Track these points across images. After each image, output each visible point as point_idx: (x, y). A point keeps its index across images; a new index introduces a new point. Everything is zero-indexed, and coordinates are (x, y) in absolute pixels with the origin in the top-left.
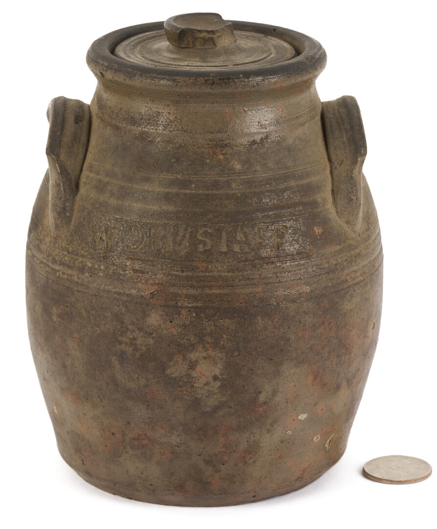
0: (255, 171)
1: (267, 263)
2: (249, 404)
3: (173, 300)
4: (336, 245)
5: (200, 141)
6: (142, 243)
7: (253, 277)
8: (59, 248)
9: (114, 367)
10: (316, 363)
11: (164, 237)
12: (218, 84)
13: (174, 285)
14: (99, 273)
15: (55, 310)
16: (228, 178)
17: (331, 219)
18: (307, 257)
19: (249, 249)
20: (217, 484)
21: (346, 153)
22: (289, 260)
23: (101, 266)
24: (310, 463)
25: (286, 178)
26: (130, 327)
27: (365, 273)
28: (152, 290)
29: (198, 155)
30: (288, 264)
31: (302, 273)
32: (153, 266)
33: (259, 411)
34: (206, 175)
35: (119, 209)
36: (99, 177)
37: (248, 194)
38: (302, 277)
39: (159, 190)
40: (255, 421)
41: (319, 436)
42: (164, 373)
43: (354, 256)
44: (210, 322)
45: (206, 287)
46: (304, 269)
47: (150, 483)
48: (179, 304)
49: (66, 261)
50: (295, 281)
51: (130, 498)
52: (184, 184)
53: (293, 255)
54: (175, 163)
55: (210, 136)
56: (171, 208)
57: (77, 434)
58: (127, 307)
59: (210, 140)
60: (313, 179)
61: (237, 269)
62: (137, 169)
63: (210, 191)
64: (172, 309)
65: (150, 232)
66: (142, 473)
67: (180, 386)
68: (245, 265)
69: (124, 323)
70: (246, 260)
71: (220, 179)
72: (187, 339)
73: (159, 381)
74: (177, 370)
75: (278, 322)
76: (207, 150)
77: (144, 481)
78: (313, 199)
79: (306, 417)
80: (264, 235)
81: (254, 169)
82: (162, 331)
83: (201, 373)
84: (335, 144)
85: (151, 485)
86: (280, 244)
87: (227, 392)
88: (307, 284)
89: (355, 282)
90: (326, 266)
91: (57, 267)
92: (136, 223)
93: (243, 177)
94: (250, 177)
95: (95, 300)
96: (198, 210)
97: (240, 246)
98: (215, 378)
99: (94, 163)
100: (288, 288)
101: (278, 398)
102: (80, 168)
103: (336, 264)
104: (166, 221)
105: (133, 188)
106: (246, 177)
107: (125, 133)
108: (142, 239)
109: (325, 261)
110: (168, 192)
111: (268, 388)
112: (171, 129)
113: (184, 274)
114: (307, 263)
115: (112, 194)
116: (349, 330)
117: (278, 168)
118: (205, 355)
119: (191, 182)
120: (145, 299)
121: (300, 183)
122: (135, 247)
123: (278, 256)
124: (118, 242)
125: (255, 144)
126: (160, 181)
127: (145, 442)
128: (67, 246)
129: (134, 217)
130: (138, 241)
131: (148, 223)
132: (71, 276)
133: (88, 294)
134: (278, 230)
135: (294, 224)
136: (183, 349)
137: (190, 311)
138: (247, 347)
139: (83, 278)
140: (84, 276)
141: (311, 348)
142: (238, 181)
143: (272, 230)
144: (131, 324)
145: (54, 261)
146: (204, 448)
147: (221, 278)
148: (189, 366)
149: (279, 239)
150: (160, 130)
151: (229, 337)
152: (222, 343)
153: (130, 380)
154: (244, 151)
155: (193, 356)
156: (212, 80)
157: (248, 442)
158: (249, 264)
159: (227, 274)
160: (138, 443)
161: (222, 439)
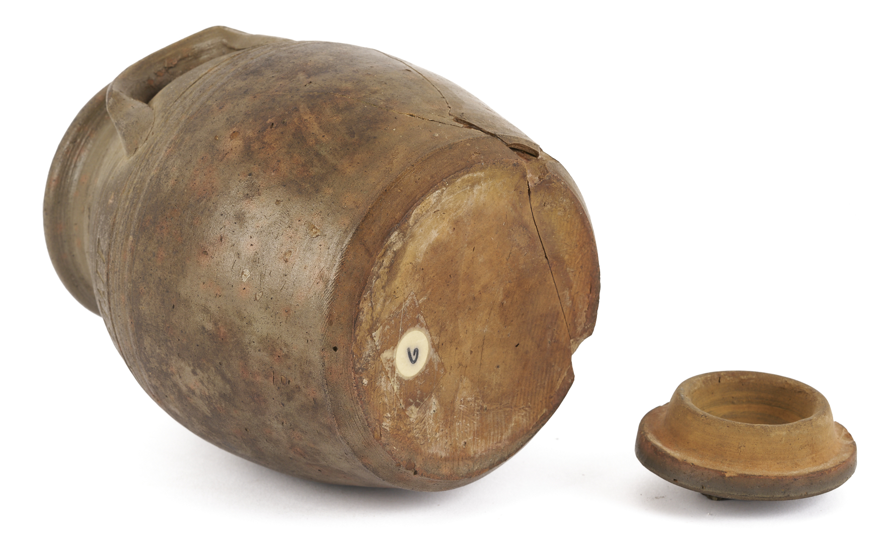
2: (215, 343)
20: (315, 392)
30: (112, 254)
31: (120, 240)
33: (225, 332)
38: (123, 241)
40: (235, 339)
42: (211, 418)
44: (151, 361)
46: (119, 236)
50: (122, 251)
67: (216, 408)
72: (172, 388)
79: (248, 271)
83: (194, 385)
87: (204, 364)
88: (128, 238)
90: (128, 203)
98: (194, 373)
100: (125, 263)
101: (213, 308)
103: (134, 188)
111: (199, 318)
114: (116, 230)
118: (178, 376)
136: (182, 395)
138: (162, 330)
146: (273, 399)
148: (193, 394)
151: (157, 347)
152: (164, 355)
157: (259, 350)
161: (259, 379)
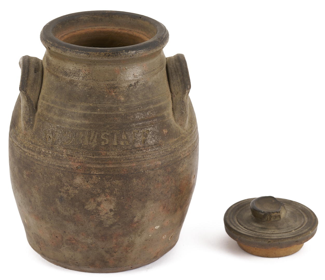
0: (132, 101)
1: (138, 151)
2: (129, 223)
3: (88, 171)
4: (175, 138)
5: (102, 85)
6: (71, 140)
7: (131, 158)
8: (27, 140)
9: (57, 204)
10: (164, 200)
11: (83, 137)
12: (111, 56)
13: (89, 163)
14: (48, 155)
15: (25, 172)
16: (117, 106)
17: (172, 125)
18: (160, 146)
19: (129, 143)
20: (112, 262)
21: (180, 88)
22: (150, 148)
23: (49, 151)
24: (160, 249)
25: (148, 104)
26: (66, 184)
27: (190, 151)
28: (77, 165)
29: (101, 93)
30: (149, 150)
31: (157, 155)
32: (78, 153)
33: (134, 226)
34: (105, 104)
35: (59, 122)
36: (48, 103)
37: (128, 114)
38: (157, 157)
39: (80, 112)
40: (132, 231)
41: (166, 236)
42: (84, 208)
43: (184, 143)
44: (108, 182)
45: (106, 164)
46: (158, 152)
47: (76, 262)
48: (92, 173)
49: (31, 147)
50: (153, 159)
51: (66, 268)
52: (94, 109)
53: (152, 146)
54: (89, 97)
55: (107, 83)
56: (87, 122)
57: (37, 235)
58: (64, 174)
59: (108, 85)
60: (162, 103)
61: (122, 154)
62: (69, 100)
63: (108, 113)
64: (88, 175)
65: (76, 135)
66: (72, 257)
67: (92, 215)
68: (127, 152)
69: (62, 182)
70: (127, 149)
71: (113, 106)
72: (96, 191)
73: (81, 212)
74: (91, 206)
75: (144, 181)
76: (106, 90)
77: (73, 260)
78: (162, 114)
79: (159, 227)
80: (137, 135)
81: (131, 100)
82: (83, 186)
83: (103, 208)
84: (174, 83)
85: (77, 263)
86: (145, 140)
87: (117, 217)
88: (159, 160)
89: (185, 156)
90: (170, 150)
91: (26, 150)
92: (68, 130)
93: (125, 105)
94: (129, 104)
95: (46, 169)
96: (101, 123)
97: (124, 142)
98: (111, 210)
99: (45, 95)
100: (150, 163)
101: (144, 220)
102: (38, 97)
103: (175, 148)
104: (84, 129)
105: (66, 110)
106: (127, 105)
107: (62, 80)
108: (71, 138)
109: (169, 147)
110: (85, 113)
111: (139, 215)
112: (87, 79)
113: (94, 157)
114: (160, 149)
115: (55, 114)
116: (182, 182)
117: (144, 99)
118: (105, 199)
119: (97, 108)
120: (73, 170)
121: (155, 106)
122: (68, 142)
123: (144, 147)
124: (58, 139)
125: (131, 86)
126: (81, 107)
127: (74, 242)
128: (31, 140)
129: (67, 126)
130: (69, 139)
131: (75, 130)
132: (34, 155)
133: (43, 166)
134: (144, 132)
135: (153, 129)
136: (94, 196)
137: (97, 176)
138: (128, 194)
139: (40, 157)
140: (41, 156)
141: (162, 193)
142: (123, 107)
143: (141, 133)
144: (66, 183)
145: (24, 147)
146: (105, 245)
147: (114, 159)
148: (97, 204)
149: (144, 137)
150: (80, 79)
151: (118, 190)
152: (115, 192)
153: (66, 211)
154: (125, 90)
155: (99, 199)
156: (109, 54)
157: (128, 241)
158: (129, 152)
159: (117, 157)
160: (70, 242)
161: (114, 241)
